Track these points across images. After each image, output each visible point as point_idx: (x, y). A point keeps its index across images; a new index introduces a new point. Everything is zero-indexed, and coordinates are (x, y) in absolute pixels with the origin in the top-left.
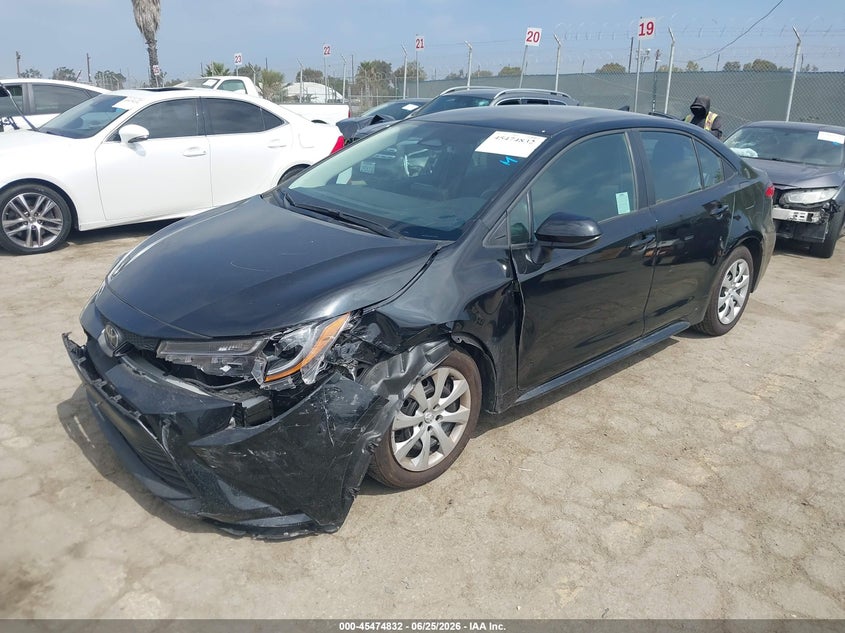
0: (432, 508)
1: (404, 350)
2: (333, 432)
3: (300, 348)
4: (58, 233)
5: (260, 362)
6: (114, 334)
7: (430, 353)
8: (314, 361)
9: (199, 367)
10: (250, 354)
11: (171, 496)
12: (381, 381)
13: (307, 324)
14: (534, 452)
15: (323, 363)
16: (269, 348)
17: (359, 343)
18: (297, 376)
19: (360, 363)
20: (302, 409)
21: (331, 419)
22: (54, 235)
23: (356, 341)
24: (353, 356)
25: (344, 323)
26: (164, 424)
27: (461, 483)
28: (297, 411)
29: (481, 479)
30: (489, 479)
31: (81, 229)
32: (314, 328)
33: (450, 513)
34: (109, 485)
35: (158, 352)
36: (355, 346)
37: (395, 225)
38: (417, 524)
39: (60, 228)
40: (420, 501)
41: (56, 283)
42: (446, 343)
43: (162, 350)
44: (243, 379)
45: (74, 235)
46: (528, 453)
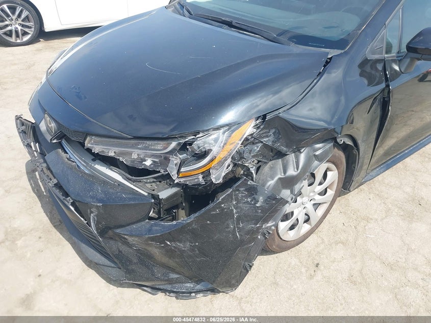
0: (303, 270)
1: (298, 151)
2: (239, 228)
3: (210, 150)
4: (32, 33)
5: (175, 160)
6: (50, 124)
7: (318, 153)
8: (221, 163)
9: (121, 159)
10: (166, 153)
11: (101, 262)
12: (276, 178)
13: (218, 128)
14: (371, 219)
15: (229, 166)
16: (183, 148)
17: (260, 145)
18: (207, 174)
19: (259, 162)
20: (214, 209)
21: (239, 219)
22: (29, 34)
23: (257, 143)
24: (253, 157)
25: (249, 129)
26: (92, 212)
27: (322, 246)
28: (210, 210)
29: (337, 243)
30: (343, 243)
31: (47, 30)
32: (224, 133)
33: (319, 276)
34: (56, 235)
35: (86, 142)
36: (257, 148)
37: (283, 33)
38: (295, 287)
39: (33, 29)
40: (293, 263)
41: (29, 67)
42: (332, 144)
43: (89, 143)
44: (159, 172)
45: (42, 35)
46: (368, 219)
